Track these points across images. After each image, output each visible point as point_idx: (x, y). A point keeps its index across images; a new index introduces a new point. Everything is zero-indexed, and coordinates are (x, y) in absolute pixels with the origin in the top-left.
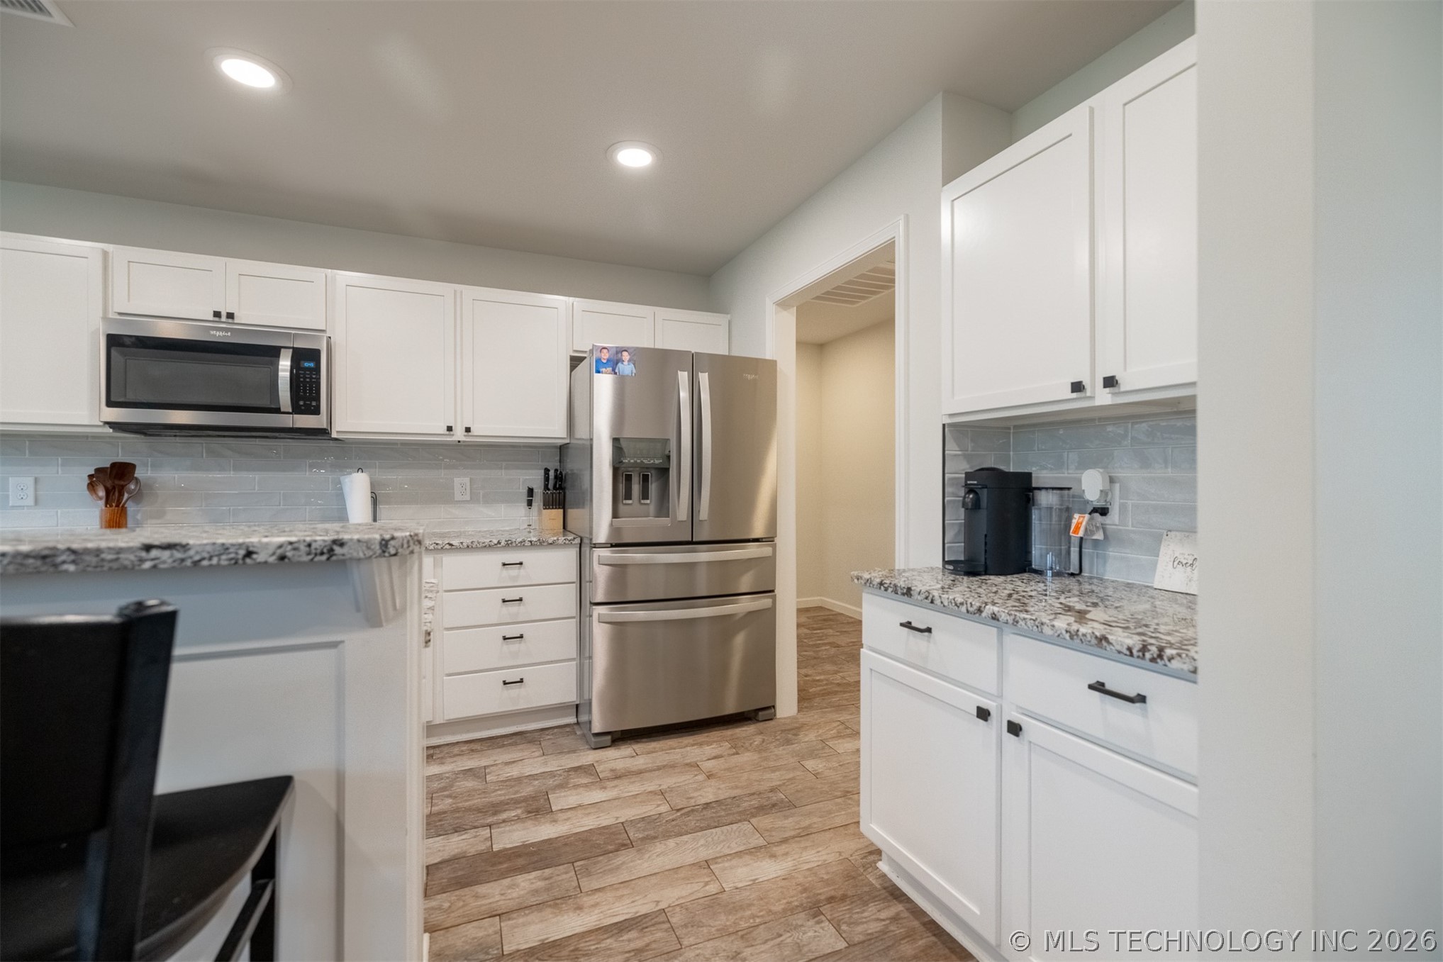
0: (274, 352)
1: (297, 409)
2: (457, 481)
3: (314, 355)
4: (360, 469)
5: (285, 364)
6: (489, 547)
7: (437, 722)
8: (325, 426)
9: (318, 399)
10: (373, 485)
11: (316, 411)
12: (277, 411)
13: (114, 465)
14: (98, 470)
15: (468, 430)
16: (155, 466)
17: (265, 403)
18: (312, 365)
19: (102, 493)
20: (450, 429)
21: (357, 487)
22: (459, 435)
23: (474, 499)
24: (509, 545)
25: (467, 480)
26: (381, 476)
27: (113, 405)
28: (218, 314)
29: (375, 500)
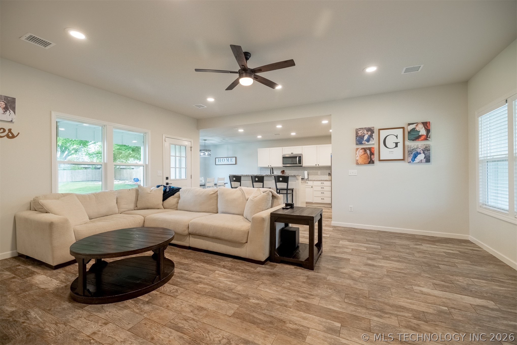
0: (297, 157)
1: (299, 164)
2: (319, 172)
3: (300, 157)
4: (306, 171)
5: (298, 158)
6: (319, 181)
7: (313, 202)
9: (301, 162)
10: (308, 173)
11: (301, 164)
12: (297, 164)
14: (282, 171)
15: (318, 165)
16: (286, 170)
19: (282, 173)
20: (316, 165)
21: (306, 173)
22: (317, 166)
23: (321, 175)
24: (322, 180)
25: (320, 172)
26: (309, 171)
27: (283, 164)
28: (291, 153)
29: (308, 175)
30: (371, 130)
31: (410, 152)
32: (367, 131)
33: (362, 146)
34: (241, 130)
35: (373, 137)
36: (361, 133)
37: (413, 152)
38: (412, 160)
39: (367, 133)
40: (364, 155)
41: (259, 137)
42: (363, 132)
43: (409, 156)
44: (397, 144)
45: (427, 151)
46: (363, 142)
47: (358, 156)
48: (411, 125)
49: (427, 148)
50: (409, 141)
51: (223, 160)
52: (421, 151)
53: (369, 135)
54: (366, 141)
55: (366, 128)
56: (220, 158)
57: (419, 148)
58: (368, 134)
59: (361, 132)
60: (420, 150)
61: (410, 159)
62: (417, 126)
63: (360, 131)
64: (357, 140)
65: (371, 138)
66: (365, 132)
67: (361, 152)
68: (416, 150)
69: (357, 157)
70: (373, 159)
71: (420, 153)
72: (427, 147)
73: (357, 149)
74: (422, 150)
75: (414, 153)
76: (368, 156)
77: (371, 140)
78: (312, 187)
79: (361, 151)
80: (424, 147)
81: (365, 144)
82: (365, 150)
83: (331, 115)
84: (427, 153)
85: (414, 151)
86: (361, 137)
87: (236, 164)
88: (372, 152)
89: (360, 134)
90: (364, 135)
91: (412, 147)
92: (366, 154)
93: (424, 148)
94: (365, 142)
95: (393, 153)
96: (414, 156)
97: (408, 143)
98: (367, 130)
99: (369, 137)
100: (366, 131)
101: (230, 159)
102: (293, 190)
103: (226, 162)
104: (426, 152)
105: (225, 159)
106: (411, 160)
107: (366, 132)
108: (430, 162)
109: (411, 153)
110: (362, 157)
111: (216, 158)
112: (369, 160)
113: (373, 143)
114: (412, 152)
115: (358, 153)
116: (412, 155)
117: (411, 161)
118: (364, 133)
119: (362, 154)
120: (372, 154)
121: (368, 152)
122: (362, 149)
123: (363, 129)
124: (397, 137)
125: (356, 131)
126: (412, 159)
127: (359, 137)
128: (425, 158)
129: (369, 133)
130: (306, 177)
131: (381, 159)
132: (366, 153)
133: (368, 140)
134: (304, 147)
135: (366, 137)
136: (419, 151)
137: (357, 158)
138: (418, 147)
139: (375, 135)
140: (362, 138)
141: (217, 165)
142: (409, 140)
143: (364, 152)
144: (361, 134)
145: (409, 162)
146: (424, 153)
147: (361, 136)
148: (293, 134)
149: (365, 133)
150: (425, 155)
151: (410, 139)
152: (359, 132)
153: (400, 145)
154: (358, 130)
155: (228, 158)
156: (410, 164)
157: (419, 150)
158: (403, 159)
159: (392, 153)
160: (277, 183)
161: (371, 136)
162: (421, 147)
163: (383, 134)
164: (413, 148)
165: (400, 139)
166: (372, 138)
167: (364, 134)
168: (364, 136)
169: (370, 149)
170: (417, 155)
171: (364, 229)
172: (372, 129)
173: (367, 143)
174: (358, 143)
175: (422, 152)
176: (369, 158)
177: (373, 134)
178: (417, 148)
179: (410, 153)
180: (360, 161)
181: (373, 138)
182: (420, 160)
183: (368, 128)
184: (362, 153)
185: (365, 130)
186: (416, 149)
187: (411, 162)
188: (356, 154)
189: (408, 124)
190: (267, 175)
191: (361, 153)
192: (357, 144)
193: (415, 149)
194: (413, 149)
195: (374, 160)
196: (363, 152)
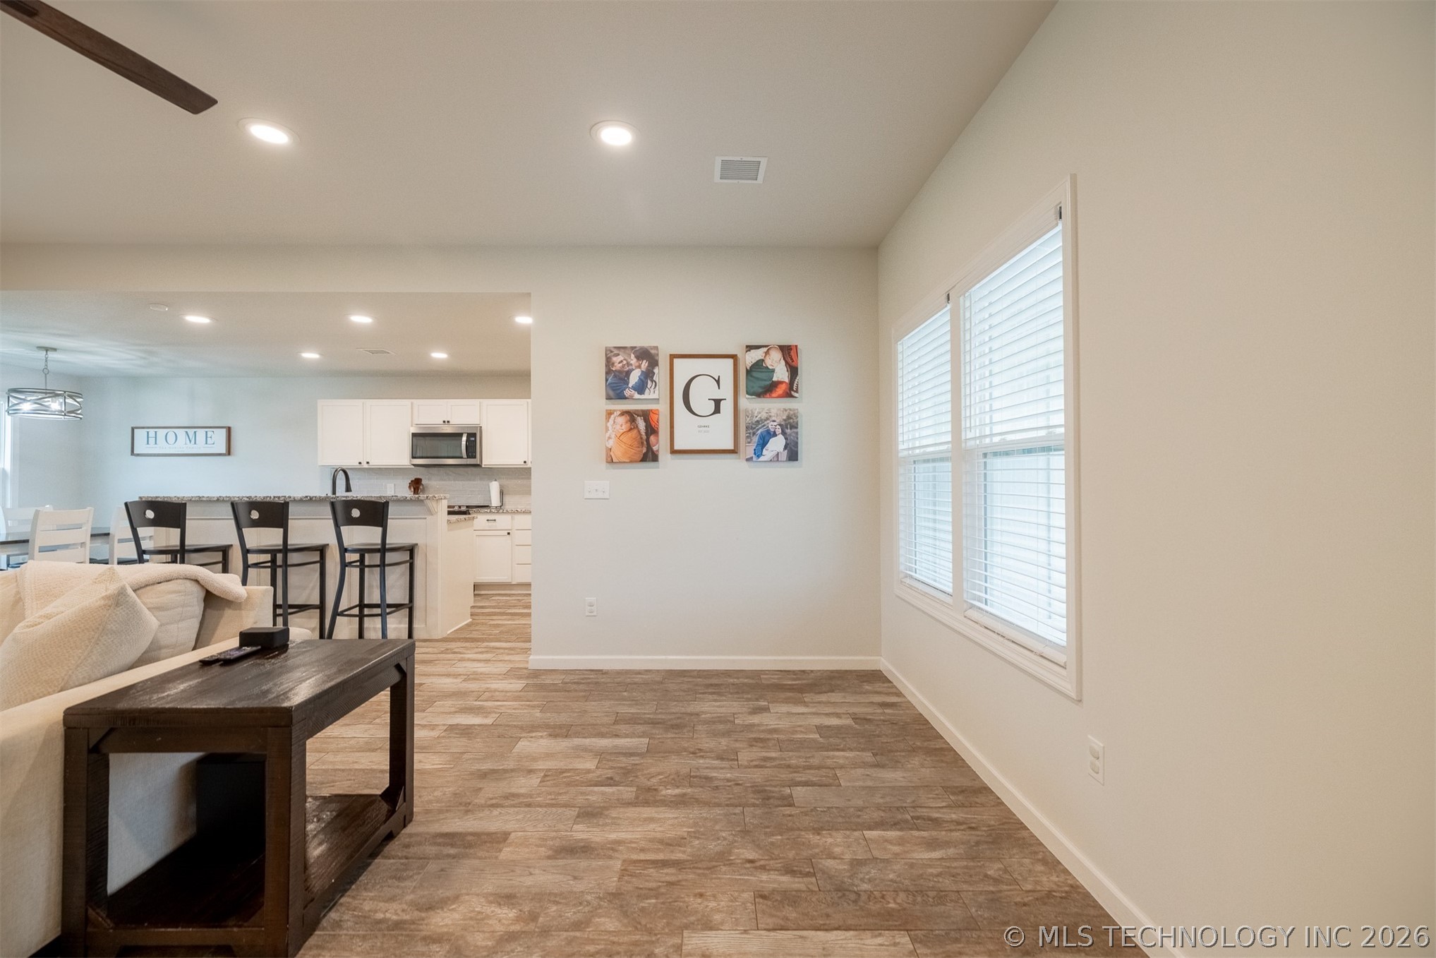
0: (460, 435)
1: (468, 457)
3: (474, 435)
4: (496, 480)
5: (464, 439)
7: (513, 583)
8: (478, 463)
9: (475, 452)
10: (500, 485)
11: (475, 457)
12: (462, 458)
13: (415, 479)
14: (412, 481)
16: (429, 479)
17: (458, 455)
18: (473, 439)
19: (412, 490)
20: (525, 462)
21: (494, 487)
26: (505, 482)
27: (413, 457)
28: (444, 422)
29: (502, 493)
30: (647, 355)
31: (752, 428)
32: (638, 358)
33: (624, 404)
34: (197, 319)
35: (654, 379)
36: (622, 361)
37: (758, 430)
38: (755, 454)
39: (637, 364)
40: (630, 434)
41: (310, 356)
42: (625, 359)
43: (749, 440)
44: (717, 403)
45: (791, 429)
46: (627, 393)
47: (613, 436)
48: (752, 351)
49: (791, 421)
50: (747, 396)
51: (171, 437)
52: (778, 427)
53: (642, 371)
54: (634, 388)
55: (635, 347)
56: (152, 432)
57: (773, 419)
58: (639, 367)
59: (620, 358)
60: (775, 424)
61: (750, 451)
62: (768, 356)
63: (618, 355)
64: (609, 386)
65: (649, 381)
66: (633, 361)
67: (621, 423)
68: (764, 426)
69: (609, 438)
70: (655, 448)
71: (775, 435)
72: (791, 418)
73: (609, 413)
74: (779, 425)
75: (759, 432)
76: (641, 438)
77: (649, 386)
78: (509, 534)
79: (622, 420)
80: (785, 418)
81: (631, 398)
82: (631, 416)
83: (529, 294)
84: (790, 435)
85: (760, 426)
86: (621, 376)
87: (229, 452)
88: (653, 424)
89: (618, 366)
90: (628, 371)
91: (756, 415)
92: (635, 431)
93: (785, 420)
94: (633, 391)
95: (708, 431)
96: (761, 442)
97: (746, 402)
98: (638, 354)
99: (642, 378)
100: (635, 357)
101: (201, 433)
102: (416, 551)
103: (182, 445)
104: (789, 430)
105: (181, 433)
106: (753, 452)
107: (635, 360)
108: (797, 460)
109: (754, 434)
110: (624, 438)
111: (133, 429)
112: (644, 450)
113: (654, 399)
114: (755, 428)
115: (612, 426)
116: (756, 439)
117: (754, 456)
118: (629, 364)
119: (625, 430)
120: (652, 430)
121: (641, 424)
122: (623, 413)
123: (627, 352)
124: (718, 382)
125: (606, 355)
126: (755, 450)
127: (615, 376)
128: (785, 448)
129: (645, 364)
130: (495, 501)
131: (676, 447)
132: (634, 428)
133: (641, 388)
134: (486, 402)
135: (634, 378)
136: (771, 426)
137: (610, 444)
138: (770, 416)
139: (661, 373)
140: (624, 380)
141: (138, 455)
142: (748, 393)
143: (629, 424)
144: (621, 364)
145: (748, 460)
146: (783, 433)
147: (620, 372)
148: (439, 356)
149: (631, 365)
150: (786, 439)
151: (752, 390)
152: (614, 359)
153: (727, 407)
154: (612, 352)
155: (191, 432)
156: (750, 463)
157: (772, 423)
158: (733, 448)
159: (705, 432)
160: (342, 528)
161: (648, 375)
162: (777, 415)
163: (684, 370)
164: (757, 419)
165: (726, 392)
166: (652, 381)
167: (630, 367)
168: (628, 373)
169: (646, 415)
170: (767, 438)
171: (627, 672)
172: (653, 352)
173: (637, 396)
174: (611, 393)
175: (779, 431)
176: (642, 443)
177: (653, 368)
178: (767, 419)
179: (750, 433)
180: (617, 454)
181: (655, 382)
182: (775, 453)
183: (641, 348)
184: (625, 428)
185: (633, 356)
186: (765, 420)
187: (752, 458)
188: (607, 429)
189: (747, 346)
190: (311, 498)
191: (621, 426)
192: (609, 398)
193: (761, 420)
194: (758, 421)
195: (658, 451)
196: (627, 422)
